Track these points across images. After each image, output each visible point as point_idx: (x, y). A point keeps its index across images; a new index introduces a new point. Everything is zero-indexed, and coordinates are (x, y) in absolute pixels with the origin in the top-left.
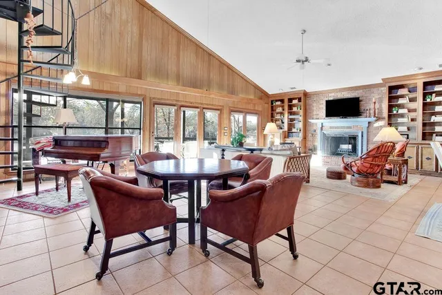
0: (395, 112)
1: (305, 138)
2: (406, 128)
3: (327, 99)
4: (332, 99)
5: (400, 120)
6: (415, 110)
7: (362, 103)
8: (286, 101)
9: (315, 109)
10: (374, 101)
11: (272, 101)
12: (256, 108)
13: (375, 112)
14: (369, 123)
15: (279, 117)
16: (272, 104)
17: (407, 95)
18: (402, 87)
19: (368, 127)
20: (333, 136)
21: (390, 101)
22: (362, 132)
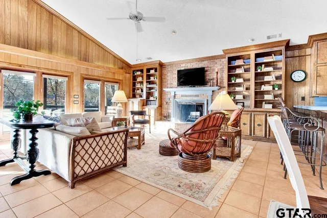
0: (233, 82)
1: (161, 106)
2: (242, 96)
3: (179, 69)
4: (183, 69)
5: (237, 89)
6: (249, 80)
7: (207, 73)
8: (145, 71)
9: (169, 78)
10: (216, 71)
11: (133, 71)
12: (116, 78)
13: (217, 81)
14: (213, 91)
15: (139, 86)
16: (134, 74)
17: (243, 65)
18: (238, 58)
19: (212, 96)
20: (183, 103)
21: (229, 72)
22: (207, 100)
